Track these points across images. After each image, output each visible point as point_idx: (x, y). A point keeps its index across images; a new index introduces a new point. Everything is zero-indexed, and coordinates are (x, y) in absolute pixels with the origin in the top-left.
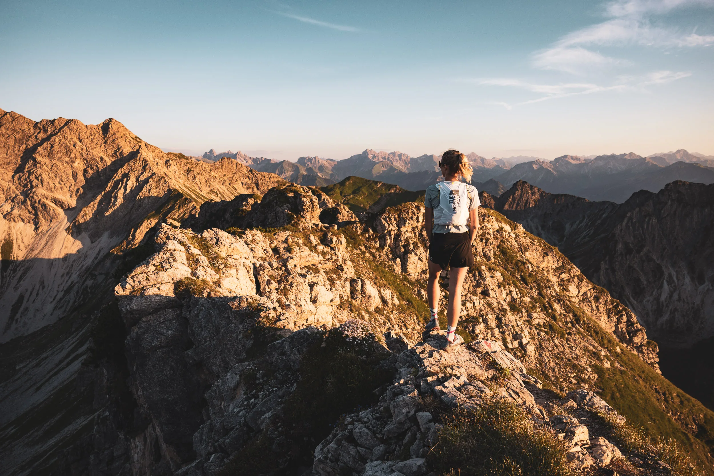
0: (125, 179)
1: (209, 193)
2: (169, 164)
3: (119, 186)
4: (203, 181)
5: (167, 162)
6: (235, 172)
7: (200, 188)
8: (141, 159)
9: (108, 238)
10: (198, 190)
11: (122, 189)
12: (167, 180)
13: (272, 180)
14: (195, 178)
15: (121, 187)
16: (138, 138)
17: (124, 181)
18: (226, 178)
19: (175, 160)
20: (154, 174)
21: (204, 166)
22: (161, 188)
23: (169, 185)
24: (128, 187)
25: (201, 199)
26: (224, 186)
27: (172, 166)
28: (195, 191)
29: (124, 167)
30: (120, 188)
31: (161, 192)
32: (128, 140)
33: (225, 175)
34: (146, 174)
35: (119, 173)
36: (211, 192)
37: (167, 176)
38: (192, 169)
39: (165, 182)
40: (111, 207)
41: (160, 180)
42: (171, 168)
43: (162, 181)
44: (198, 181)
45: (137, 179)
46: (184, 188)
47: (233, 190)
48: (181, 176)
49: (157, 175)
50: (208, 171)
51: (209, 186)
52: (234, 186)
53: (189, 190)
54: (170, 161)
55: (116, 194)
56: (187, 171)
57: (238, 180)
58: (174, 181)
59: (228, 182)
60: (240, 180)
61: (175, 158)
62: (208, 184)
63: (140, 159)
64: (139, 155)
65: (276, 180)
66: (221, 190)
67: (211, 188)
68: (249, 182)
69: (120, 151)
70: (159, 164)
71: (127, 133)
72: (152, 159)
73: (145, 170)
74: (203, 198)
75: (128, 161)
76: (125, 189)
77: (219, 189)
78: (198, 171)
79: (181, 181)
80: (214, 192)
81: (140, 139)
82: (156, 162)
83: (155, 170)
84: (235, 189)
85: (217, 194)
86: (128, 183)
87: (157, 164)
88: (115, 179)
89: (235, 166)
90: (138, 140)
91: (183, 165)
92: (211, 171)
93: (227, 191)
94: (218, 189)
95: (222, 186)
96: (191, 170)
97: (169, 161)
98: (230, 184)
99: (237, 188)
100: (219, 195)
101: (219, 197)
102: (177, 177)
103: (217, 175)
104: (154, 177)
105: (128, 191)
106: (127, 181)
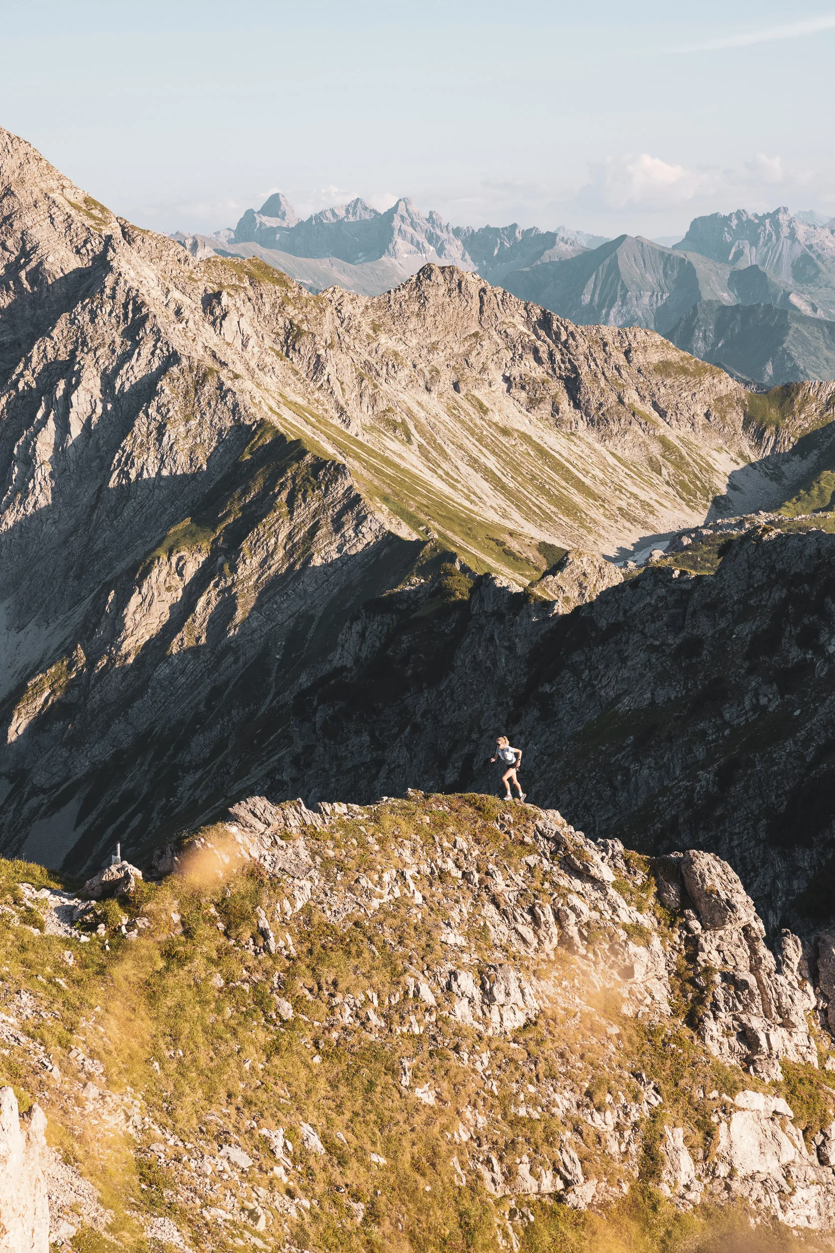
0: (62, 385)
1: (373, 428)
2: (218, 311)
3: (39, 415)
4: (349, 377)
5: (210, 301)
6: (474, 328)
7: (341, 411)
8: (121, 297)
9: (8, 629)
10: (337, 422)
11: (51, 424)
12: (228, 384)
13: (639, 358)
14: (318, 366)
15: (46, 416)
16: (95, 203)
17: (59, 393)
18: (438, 359)
19: (235, 288)
20: (173, 358)
21: (347, 310)
22: (208, 417)
23: (236, 405)
24: (73, 417)
25: (357, 457)
26: (434, 395)
27: (233, 317)
28: (327, 424)
29: (55, 333)
30: (43, 423)
31: (206, 435)
32: (59, 219)
33: (433, 348)
34: (143, 361)
35: (35, 360)
36: (381, 426)
37: (224, 364)
38: (304, 327)
39: (222, 392)
40: (11, 500)
41: (199, 383)
42: (229, 325)
43: (209, 388)
44: (333, 378)
45: (108, 380)
46: (288, 414)
47: (471, 410)
48: (268, 360)
49: (185, 362)
50: (367, 329)
51: (374, 399)
52: (476, 393)
53: (307, 422)
54: (225, 299)
55: (27, 443)
56: (288, 334)
57: (492, 366)
58: (248, 385)
59: (447, 377)
60: (498, 364)
61: (235, 281)
62: (370, 391)
63: (113, 297)
64: (109, 280)
65: (655, 357)
66: (422, 415)
67: (382, 406)
68: (539, 372)
69: (33, 264)
70: (186, 313)
71: (54, 184)
72: (157, 293)
73: (136, 344)
74: (364, 455)
75: (69, 308)
76: (64, 428)
77: (415, 409)
78: (327, 335)
79: (269, 381)
80: (394, 426)
81: (103, 209)
82: (172, 306)
83: (177, 343)
84: (483, 409)
85: (408, 435)
86: (74, 398)
87: (178, 312)
88: (21, 385)
89: (475, 304)
90: (95, 212)
91: (267, 309)
92: (375, 328)
93: (445, 417)
94: (409, 413)
95: (424, 397)
96: (300, 333)
97: (218, 295)
98: (456, 387)
99: (486, 403)
100: (416, 436)
101: (415, 447)
102: (253, 364)
103: (400, 348)
104: (175, 370)
105: (76, 430)
106: (70, 389)
